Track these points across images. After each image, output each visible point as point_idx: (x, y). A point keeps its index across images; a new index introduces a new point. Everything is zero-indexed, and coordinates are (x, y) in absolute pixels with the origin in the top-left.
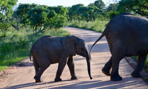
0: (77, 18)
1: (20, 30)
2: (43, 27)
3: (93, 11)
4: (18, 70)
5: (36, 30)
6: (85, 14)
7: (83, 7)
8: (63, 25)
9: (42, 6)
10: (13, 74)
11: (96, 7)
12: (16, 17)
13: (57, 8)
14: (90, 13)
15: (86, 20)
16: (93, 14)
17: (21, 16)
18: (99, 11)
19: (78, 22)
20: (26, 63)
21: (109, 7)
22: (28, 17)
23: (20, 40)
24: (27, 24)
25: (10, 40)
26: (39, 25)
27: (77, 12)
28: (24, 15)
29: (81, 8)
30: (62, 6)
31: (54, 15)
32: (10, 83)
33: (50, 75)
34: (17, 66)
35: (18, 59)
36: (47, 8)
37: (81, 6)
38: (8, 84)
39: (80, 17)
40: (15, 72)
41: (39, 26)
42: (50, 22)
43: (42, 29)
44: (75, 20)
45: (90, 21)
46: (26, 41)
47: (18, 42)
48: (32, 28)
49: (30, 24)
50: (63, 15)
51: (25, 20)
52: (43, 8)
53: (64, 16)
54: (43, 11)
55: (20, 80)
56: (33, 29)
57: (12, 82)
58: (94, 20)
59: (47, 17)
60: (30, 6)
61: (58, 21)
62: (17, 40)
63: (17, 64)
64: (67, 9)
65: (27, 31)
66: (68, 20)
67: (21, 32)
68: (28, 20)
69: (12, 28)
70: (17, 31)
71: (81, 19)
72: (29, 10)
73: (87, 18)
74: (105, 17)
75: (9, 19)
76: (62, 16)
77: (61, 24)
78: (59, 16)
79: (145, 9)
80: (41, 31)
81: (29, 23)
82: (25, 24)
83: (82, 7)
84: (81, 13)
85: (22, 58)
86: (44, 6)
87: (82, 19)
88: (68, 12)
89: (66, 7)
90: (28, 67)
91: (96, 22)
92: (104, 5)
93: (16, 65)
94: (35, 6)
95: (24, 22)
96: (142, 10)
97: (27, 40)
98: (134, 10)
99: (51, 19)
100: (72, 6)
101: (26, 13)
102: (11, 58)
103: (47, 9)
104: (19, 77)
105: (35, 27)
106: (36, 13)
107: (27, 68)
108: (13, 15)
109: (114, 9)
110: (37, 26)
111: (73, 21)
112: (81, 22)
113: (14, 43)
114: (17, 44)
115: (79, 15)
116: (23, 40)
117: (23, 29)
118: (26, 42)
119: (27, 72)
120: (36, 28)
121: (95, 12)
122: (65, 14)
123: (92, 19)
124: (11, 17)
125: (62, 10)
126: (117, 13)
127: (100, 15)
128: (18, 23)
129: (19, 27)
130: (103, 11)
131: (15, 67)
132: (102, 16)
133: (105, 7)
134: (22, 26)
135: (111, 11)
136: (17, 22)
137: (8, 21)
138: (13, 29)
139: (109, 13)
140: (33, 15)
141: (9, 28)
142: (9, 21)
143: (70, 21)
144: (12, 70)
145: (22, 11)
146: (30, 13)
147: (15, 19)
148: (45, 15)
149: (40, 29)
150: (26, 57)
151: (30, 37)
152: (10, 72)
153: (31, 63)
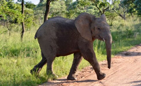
1: (127, 20)
4: (124, 59)
10: (119, 63)
12: (122, 7)
17: (128, 5)
20: (132, 52)
22: (135, 7)
23: (127, 29)
24: (134, 14)
25: (116, 29)
32: (115, 72)
34: (123, 56)
35: (124, 48)
38: (113, 72)
40: (121, 61)
47: (124, 32)
48: (139, 18)
51: (131, 9)
55: (125, 69)
57: (117, 70)
62: (123, 29)
63: (123, 53)
67: (128, 21)
69: (118, 17)
70: (124, 20)
75: (115, 8)
81: (136, 13)
82: (131, 14)
85: (128, 47)
90: (133, 57)
93: (122, 54)
95: (130, 11)
101: (133, 2)
102: (117, 47)
104: (124, 66)
107: (132, 58)
108: (120, 5)
113: (120, 33)
114: (124, 34)
116: (129, 29)
117: (129, 18)
118: (133, 31)
119: (132, 62)
124: (118, 7)
128: (124, 13)
129: (126, 16)
131: (120, 57)
134: (129, 16)
136: (124, 11)
137: (115, 10)
140: (140, 5)
141: (115, 18)
142: (116, 10)
144: (118, 59)
146: (137, 3)
147: (122, 8)
150: (132, 47)
151: (137, 26)
152: (116, 61)
153: (137, 53)
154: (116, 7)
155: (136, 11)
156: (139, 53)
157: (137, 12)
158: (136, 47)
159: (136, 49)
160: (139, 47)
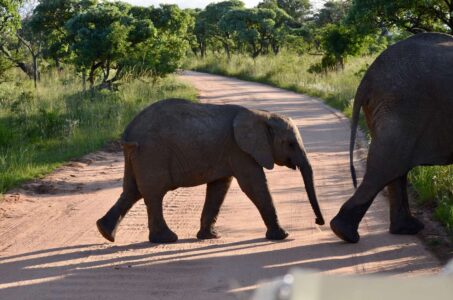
0: (221, 43)
1: (43, 79)
2: (113, 72)
3: (273, 23)
4: (33, 205)
5: (91, 79)
6: (246, 34)
7: (242, 9)
8: (176, 67)
9: (112, 5)
10: (17, 217)
11: (281, 10)
12: (29, 39)
13: (158, 10)
14: (263, 31)
15: (249, 50)
16: (272, 32)
17: (47, 33)
18: (291, 24)
19: (226, 56)
20: (59, 183)
21: (323, 10)
22: (69, 39)
23: (41, 110)
24: (66, 62)
25: (9, 110)
26: (101, 65)
27: (221, 26)
28: (55, 32)
29: (234, 12)
30: (174, 6)
31: (149, 34)
32: (5, 246)
33: (131, 223)
34: (28, 194)
35: (31, 171)
36: (127, 11)
37: (235, 8)
39: (231, 41)
40: (23, 211)
41: (103, 67)
42: (136, 56)
43: (110, 78)
44: (216, 52)
45: (264, 53)
46: (59, 114)
47: (33, 118)
48: (81, 74)
49: (73, 62)
50: (178, 34)
51: (57, 46)
52: (116, 10)
53: (182, 38)
54: (116, 19)
55: (37, 237)
56: (84, 75)
57: (12, 242)
58: (276, 52)
59: (128, 40)
60: (74, 3)
61: (162, 53)
62: (31, 110)
63: (29, 185)
64: (192, 15)
65: (64, 82)
66: (195, 50)
67: (46, 85)
68: (66, 49)
69: (16, 71)
70: (33, 81)
71: (235, 48)
72: (70, 16)
73: (254, 46)
74: (309, 43)
75: (7, 44)
76: (174, 38)
77: (171, 63)
78: (164, 38)
79: (435, 20)
80: (107, 84)
81: (71, 58)
82: (57, 61)
83: (240, 11)
84: (234, 28)
85: (45, 168)
86: (117, 3)
87: (238, 48)
88: (193, 25)
89: (186, 10)
90: (63, 197)
91: (280, 57)
92: (308, 6)
93: (27, 188)
94: (92, 4)
95: (54, 53)
96: (425, 23)
97: (63, 111)
98: (401, 23)
99: (140, 45)
100: (208, 7)
101: (62, 24)
102: (12, 166)
103: (129, 14)
104: (33, 228)
105: (88, 72)
106: (93, 26)
107: (60, 201)
108: (20, 33)
109: (340, 17)
110: (94, 67)
111: (209, 52)
112: (235, 57)
113: (22, 120)
114: (31, 125)
115: (228, 35)
116: (50, 110)
117: (50, 75)
118: (61, 116)
119: (60, 212)
120: (91, 74)
121: (277, 25)
122: (183, 30)
123: (270, 48)
124: (15, 38)
125: (176, 18)
126: (347, 31)
127: (292, 36)
128: (35, 58)
129: (39, 69)
130: (304, 24)
131: (22, 197)
132: (301, 40)
133: (309, 13)
134: (50, 67)
135: (329, 25)
136: (32, 53)
137: (5, 49)
138: (19, 75)
139: (323, 30)
140: (84, 33)
141: (7, 73)
142: (9, 49)
143: (199, 54)
144: (14, 206)
145: (49, 19)
146: (75, 27)
147: (28, 43)
148: (121, 33)
149: (106, 77)
150: (60, 165)
151: (74, 101)
152: (8, 212)
153: (73, 185)
154: (8, 40)
155: (73, 54)
156: (81, 184)
157: (73, 56)
158: (70, 165)
159: (72, 173)
160: (82, 167)
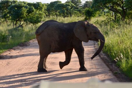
0: (55, 14)
2: (22, 22)
3: (70, 7)
5: (16, 25)
6: (62, 11)
7: (61, 3)
8: (41, 21)
9: (22, 2)
11: (72, 4)
13: (36, 4)
14: (67, 10)
15: (63, 16)
16: (70, 10)
17: (3, 11)
18: (75, 8)
19: (56, 17)
20: (5, 56)
21: (85, 4)
22: (9, 13)
23: (1, 34)
24: (8, 19)
26: (19, 20)
27: (55, 9)
28: (5, 10)
29: (58, 4)
30: (40, 2)
31: (33, 11)
33: (26, 67)
36: (26, 4)
37: (59, 3)
39: (58, 13)
41: (19, 21)
42: (29, 17)
43: (21, 24)
44: (53, 16)
45: (67, 17)
50: (42, 11)
51: (6, 15)
52: (23, 4)
54: (23, 7)
56: (14, 23)
58: (71, 16)
59: (27, 13)
60: (10, 2)
61: (37, 17)
64: (46, 5)
65: (8, 26)
66: (47, 16)
67: (3, 26)
68: (8, 16)
71: (58, 15)
72: (9, 6)
73: (64, 14)
74: (81, 13)
76: (40, 12)
77: (40, 19)
78: (37, 12)
79: (118, 7)
80: (21, 26)
82: (6, 19)
83: (60, 4)
84: (58, 9)
85: (1, 51)
86: (23, 2)
87: (60, 15)
88: (46, 8)
89: (44, 4)
90: (6, 60)
91: (72, 18)
92: (81, 2)
94: (16, 2)
95: (5, 17)
96: (115, 7)
97: (7, 34)
98: (108, 8)
99: (30, 14)
100: (51, 3)
101: (7, 8)
103: (27, 5)
105: (15, 22)
106: (16, 9)
107: (5, 61)
109: (90, 6)
110: (17, 21)
111: (51, 16)
112: (59, 18)
115: (56, 11)
116: (3, 34)
117: (4, 23)
118: (6, 36)
119: (5, 64)
120: (16, 23)
121: (71, 8)
122: (43, 10)
123: (69, 15)
125: (41, 6)
126: (92, 10)
127: (76, 11)
130: (79, 8)
132: (78, 12)
133: (81, 4)
134: (4, 21)
135: (87, 8)
139: (85, 9)
140: (13, 11)
143: (48, 17)
145: (3, 7)
146: (11, 9)
148: (24, 11)
149: (20, 24)
150: (6, 50)
151: (11, 31)
153: (9, 56)
155: (10, 17)
156: (12, 56)
157: (10, 18)
158: (9, 50)
159: (9, 53)
160: (12, 51)
